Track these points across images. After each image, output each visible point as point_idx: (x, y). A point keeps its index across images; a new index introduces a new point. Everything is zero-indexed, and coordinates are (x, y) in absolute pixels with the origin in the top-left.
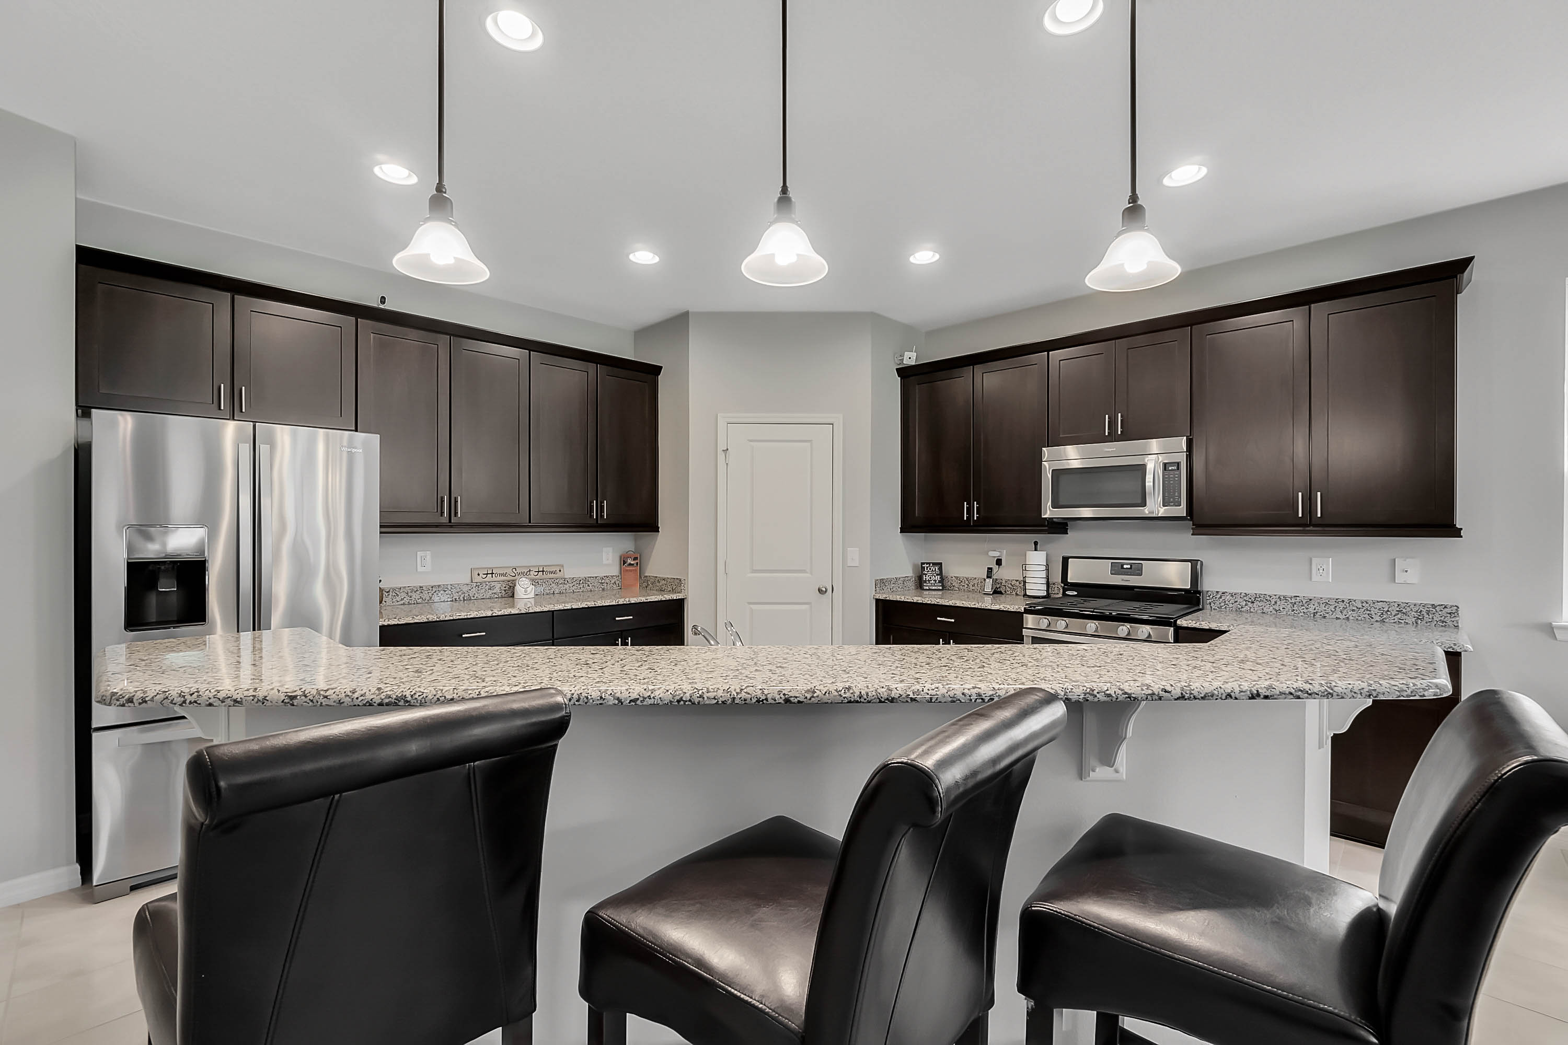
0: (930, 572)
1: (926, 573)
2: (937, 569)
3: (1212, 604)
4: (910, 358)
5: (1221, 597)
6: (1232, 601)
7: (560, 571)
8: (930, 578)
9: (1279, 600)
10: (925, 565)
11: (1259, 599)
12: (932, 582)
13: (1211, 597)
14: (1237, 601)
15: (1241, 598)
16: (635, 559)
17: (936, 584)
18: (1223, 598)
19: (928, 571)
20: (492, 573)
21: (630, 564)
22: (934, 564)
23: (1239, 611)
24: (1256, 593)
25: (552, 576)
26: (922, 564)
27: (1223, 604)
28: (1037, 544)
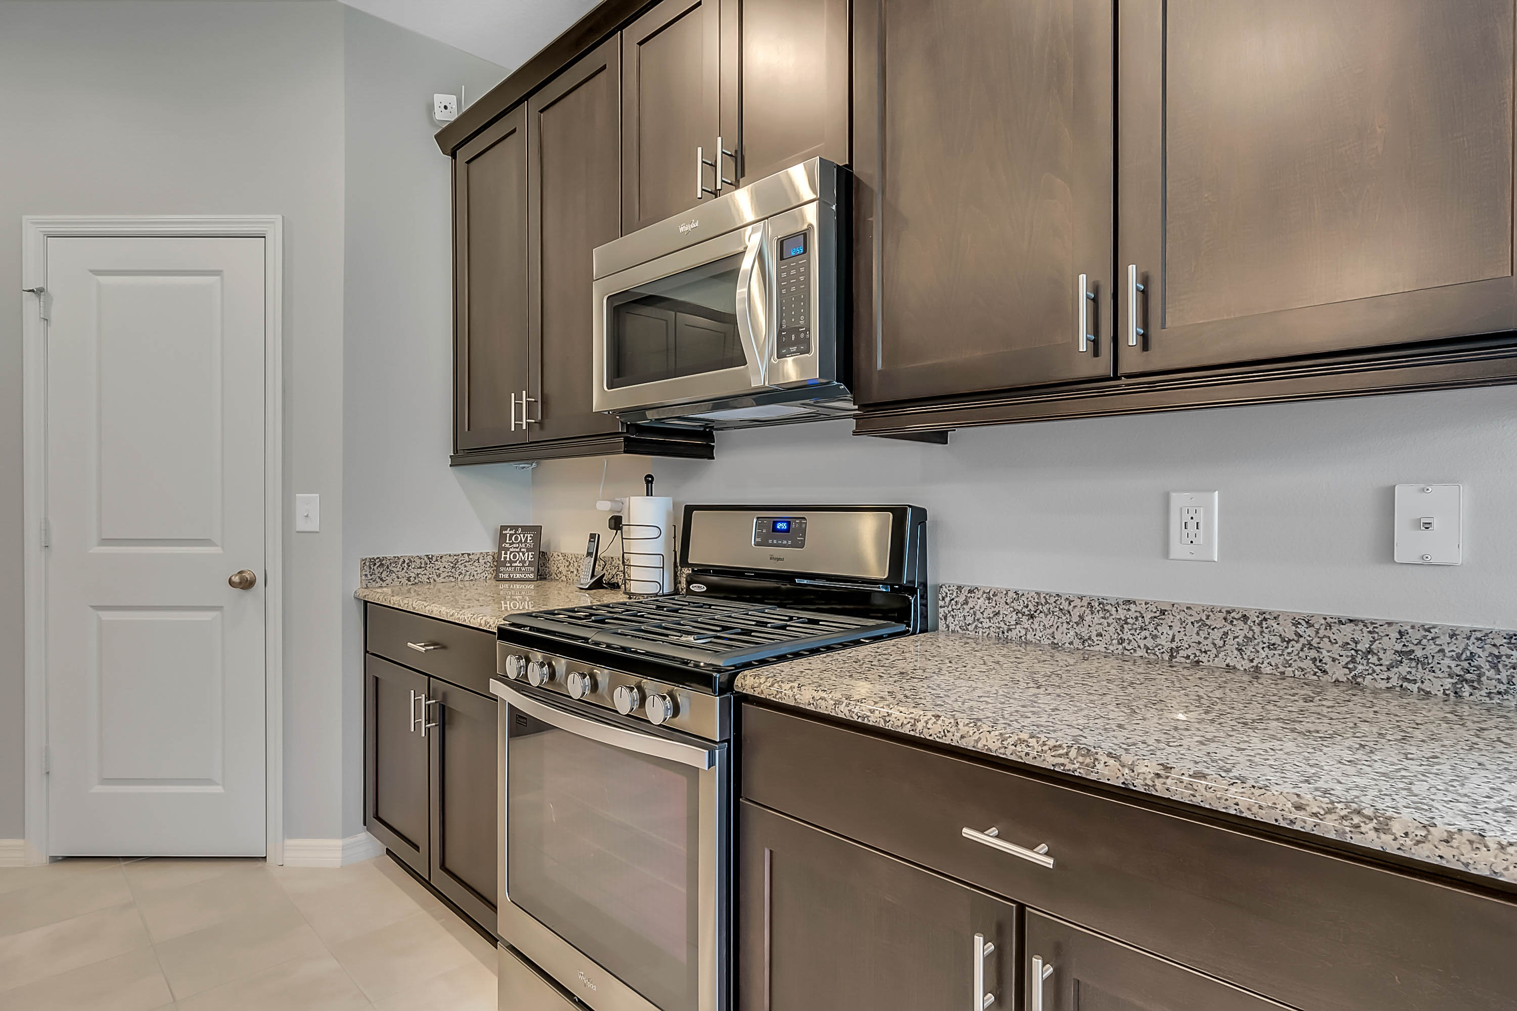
0: (515, 546)
1: (507, 546)
2: (529, 538)
3: (950, 619)
5: (966, 603)
6: (989, 612)
8: (515, 556)
9: (1088, 611)
10: (508, 531)
11: (1045, 608)
12: (518, 564)
13: (948, 599)
14: (998, 613)
15: (1007, 603)
17: (523, 569)
18: (971, 605)
19: (513, 543)
22: (526, 529)
23: (1002, 639)
24: (1038, 590)
26: (503, 528)
27: (970, 620)
28: (651, 482)
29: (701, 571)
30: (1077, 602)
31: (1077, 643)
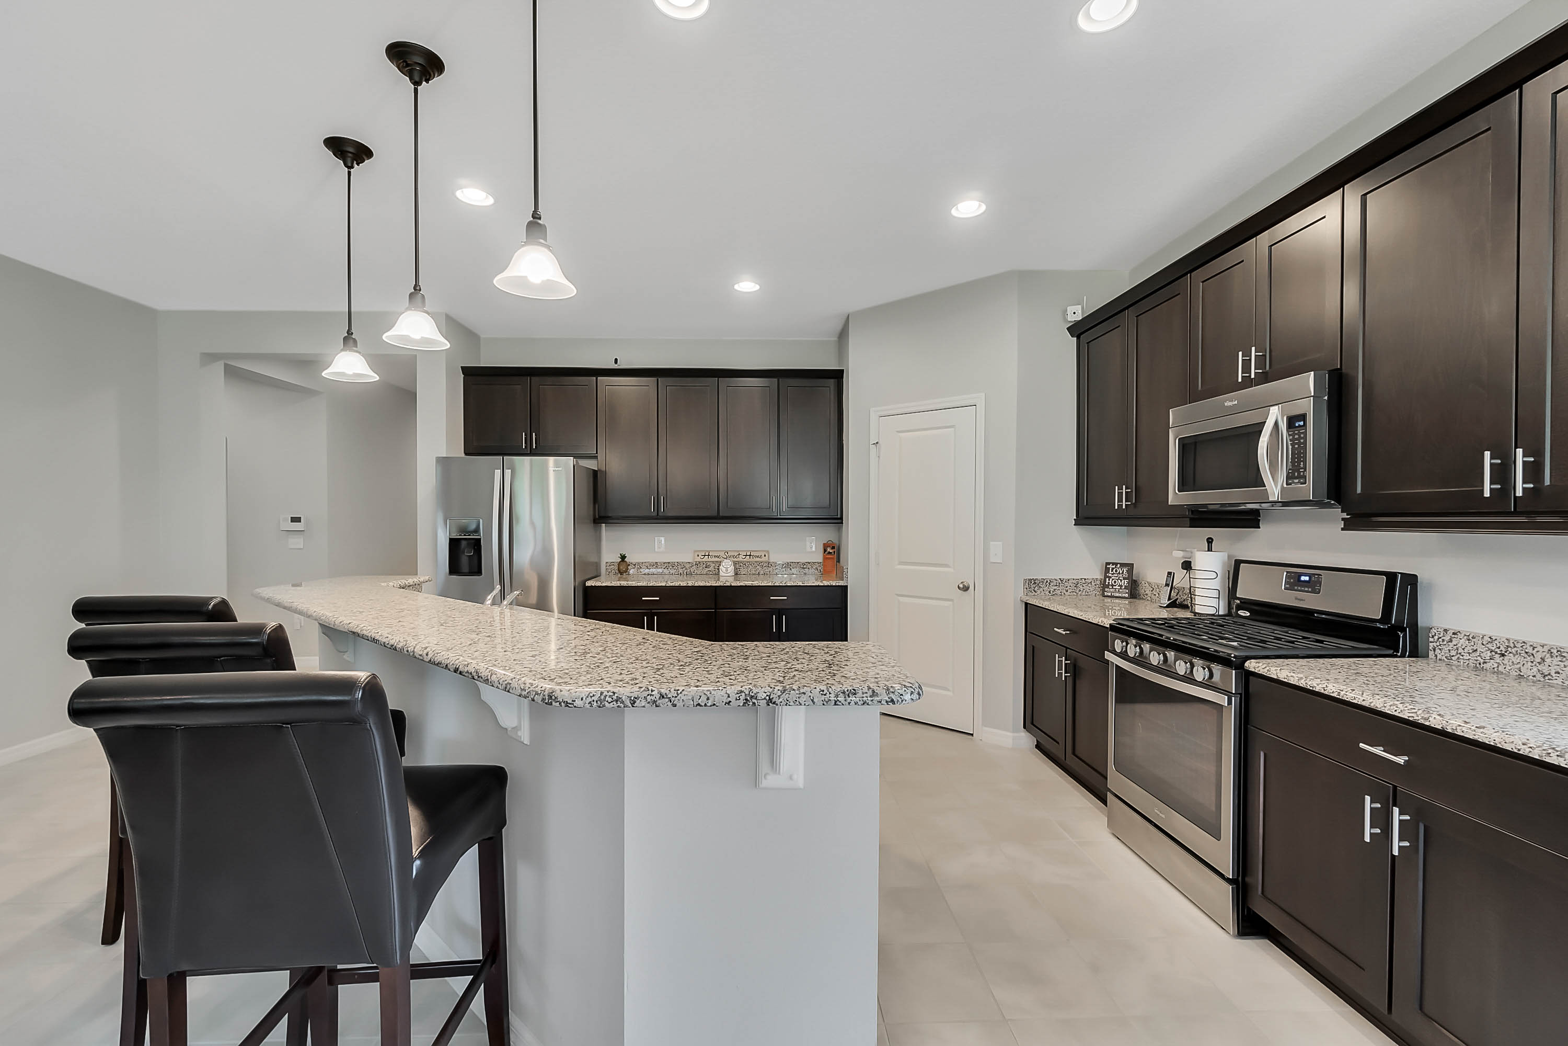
0: (1115, 575)
1: (1110, 575)
2: (1125, 571)
3: (1438, 651)
4: (1074, 313)
5: (1451, 641)
6: (1469, 649)
7: (765, 556)
8: (1115, 582)
9: (1548, 655)
10: (1111, 566)
11: (1514, 650)
12: (1117, 587)
13: (1436, 637)
14: (1476, 650)
15: (1483, 644)
16: (833, 548)
17: (1121, 590)
18: (1454, 642)
19: (1114, 574)
20: (709, 555)
21: (829, 553)
22: (1123, 565)
23: (1478, 668)
24: (1508, 637)
25: (758, 559)
26: (1108, 564)
27: (1453, 653)
28: (1212, 542)
29: (1245, 604)
30: (1540, 648)
31: (1539, 677)
